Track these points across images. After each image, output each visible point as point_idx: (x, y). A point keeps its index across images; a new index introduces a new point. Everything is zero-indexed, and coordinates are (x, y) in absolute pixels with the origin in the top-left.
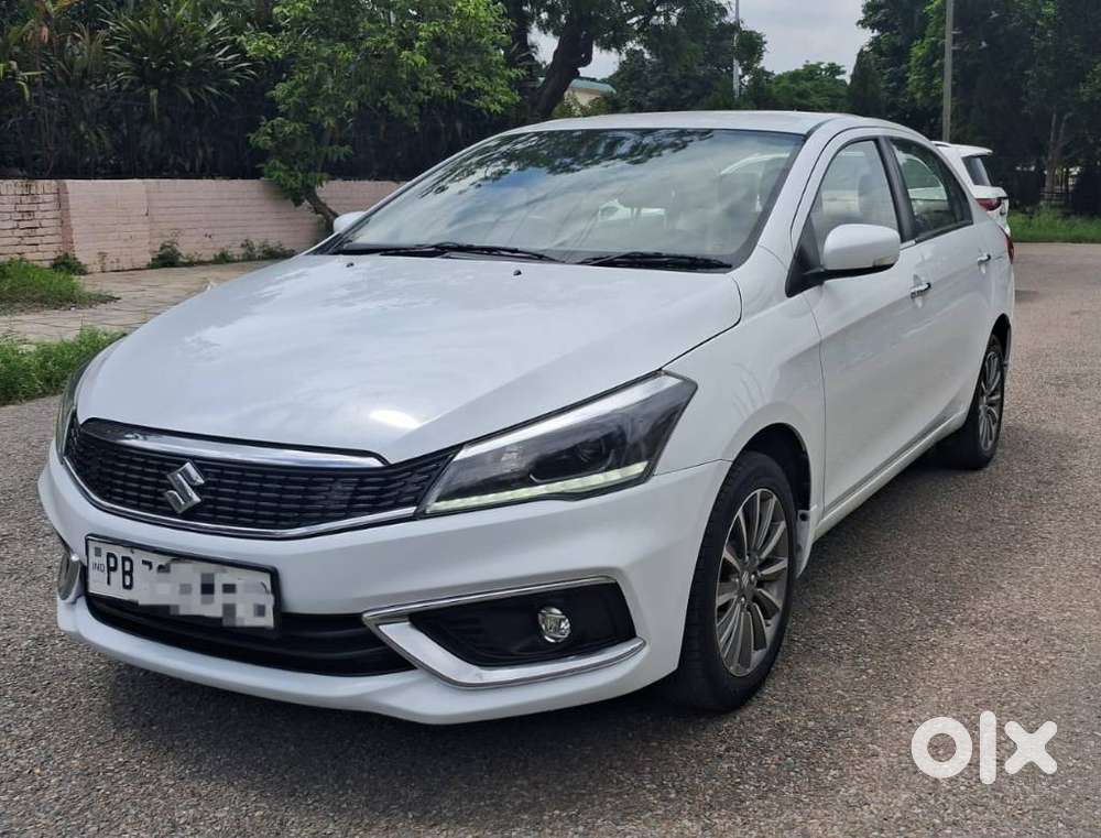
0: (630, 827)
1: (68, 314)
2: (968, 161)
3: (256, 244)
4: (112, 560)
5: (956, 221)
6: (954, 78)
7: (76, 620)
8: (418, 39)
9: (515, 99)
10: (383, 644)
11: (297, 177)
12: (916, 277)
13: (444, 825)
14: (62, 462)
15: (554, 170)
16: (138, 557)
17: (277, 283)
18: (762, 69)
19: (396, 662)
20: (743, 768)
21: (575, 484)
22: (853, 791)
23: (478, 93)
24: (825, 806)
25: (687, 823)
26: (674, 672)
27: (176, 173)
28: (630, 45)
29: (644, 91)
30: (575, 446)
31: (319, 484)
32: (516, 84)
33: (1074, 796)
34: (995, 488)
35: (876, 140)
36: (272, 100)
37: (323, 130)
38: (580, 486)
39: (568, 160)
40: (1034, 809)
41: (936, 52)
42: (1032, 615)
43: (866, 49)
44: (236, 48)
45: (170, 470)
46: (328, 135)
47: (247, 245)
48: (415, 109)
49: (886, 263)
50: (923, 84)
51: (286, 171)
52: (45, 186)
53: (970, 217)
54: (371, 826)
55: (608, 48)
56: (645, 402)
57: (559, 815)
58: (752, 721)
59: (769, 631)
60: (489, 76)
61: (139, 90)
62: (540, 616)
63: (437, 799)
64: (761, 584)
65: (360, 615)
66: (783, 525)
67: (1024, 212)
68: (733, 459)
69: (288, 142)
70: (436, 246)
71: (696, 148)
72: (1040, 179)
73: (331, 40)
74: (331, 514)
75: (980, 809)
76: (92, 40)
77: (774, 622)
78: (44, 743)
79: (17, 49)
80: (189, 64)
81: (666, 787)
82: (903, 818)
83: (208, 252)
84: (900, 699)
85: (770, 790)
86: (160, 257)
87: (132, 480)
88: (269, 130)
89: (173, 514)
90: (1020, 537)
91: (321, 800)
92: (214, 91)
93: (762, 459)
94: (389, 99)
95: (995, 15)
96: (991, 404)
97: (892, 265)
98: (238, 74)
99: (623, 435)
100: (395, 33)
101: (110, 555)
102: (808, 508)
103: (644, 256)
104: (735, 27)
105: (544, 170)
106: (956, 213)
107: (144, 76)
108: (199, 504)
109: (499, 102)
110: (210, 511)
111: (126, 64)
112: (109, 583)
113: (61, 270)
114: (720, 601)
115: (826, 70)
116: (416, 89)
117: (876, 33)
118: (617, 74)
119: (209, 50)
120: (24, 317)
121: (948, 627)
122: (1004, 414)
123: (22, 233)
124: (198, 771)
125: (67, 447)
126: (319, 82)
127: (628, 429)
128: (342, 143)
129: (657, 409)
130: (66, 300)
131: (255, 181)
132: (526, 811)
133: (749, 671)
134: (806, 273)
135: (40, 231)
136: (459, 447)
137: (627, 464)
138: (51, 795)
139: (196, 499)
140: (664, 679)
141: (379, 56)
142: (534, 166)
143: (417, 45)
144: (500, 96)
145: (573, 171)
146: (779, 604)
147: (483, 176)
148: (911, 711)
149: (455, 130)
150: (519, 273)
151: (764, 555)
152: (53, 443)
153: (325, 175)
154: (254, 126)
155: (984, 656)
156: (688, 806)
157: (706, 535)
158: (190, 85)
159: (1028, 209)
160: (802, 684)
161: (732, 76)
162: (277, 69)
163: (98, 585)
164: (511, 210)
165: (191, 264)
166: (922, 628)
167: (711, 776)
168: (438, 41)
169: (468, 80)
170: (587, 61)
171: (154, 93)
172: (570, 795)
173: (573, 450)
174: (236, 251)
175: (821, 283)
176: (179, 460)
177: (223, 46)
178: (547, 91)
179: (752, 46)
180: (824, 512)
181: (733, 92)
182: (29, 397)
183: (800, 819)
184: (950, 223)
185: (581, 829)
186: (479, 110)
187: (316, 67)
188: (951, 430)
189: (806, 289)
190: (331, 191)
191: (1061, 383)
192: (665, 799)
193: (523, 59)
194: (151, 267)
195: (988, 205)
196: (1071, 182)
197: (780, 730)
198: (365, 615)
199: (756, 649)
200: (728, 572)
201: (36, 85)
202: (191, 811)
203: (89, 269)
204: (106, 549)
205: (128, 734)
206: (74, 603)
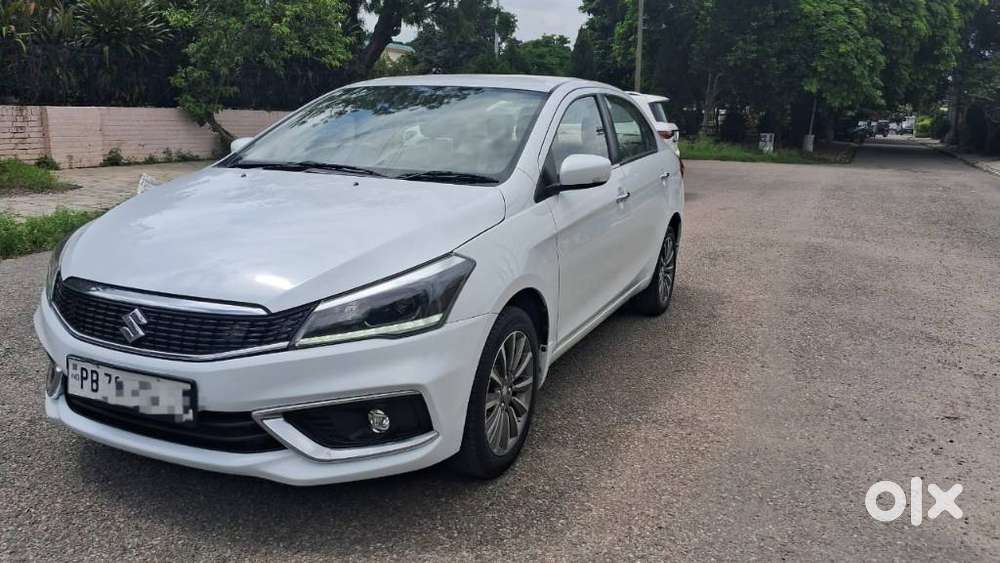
0: (428, 556)
1: (48, 197)
2: (653, 105)
3: (173, 151)
4: (84, 373)
5: (646, 150)
6: (644, 48)
7: (58, 410)
8: (285, 16)
9: (348, 57)
10: (265, 432)
11: (201, 107)
12: (620, 189)
13: (304, 553)
14: (51, 305)
15: (377, 112)
16: (102, 371)
17: (192, 186)
18: (515, 39)
19: (273, 444)
20: (502, 518)
21: (394, 328)
22: (575, 534)
23: (324, 53)
24: (557, 544)
25: (464, 553)
26: (456, 454)
27: (120, 102)
28: (428, 21)
29: (434, 51)
30: (395, 303)
31: (224, 325)
32: (350, 48)
33: (721, 540)
34: (668, 328)
35: (595, 96)
36: (186, 54)
37: (219, 76)
38: (397, 329)
39: (386, 105)
40: (695, 548)
41: (632, 30)
42: (695, 415)
43: (585, 27)
44: (162, 19)
45: (125, 313)
46: (222, 81)
47: (167, 152)
48: (282, 63)
49: (601, 180)
50: (622, 51)
51: (194, 103)
52: (33, 111)
53: (656, 147)
54: (256, 551)
55: (412, 23)
56: (440, 275)
57: (380, 547)
58: (507, 485)
59: (520, 426)
60: (331, 41)
61: (96, 47)
62: (370, 416)
63: (301, 534)
64: (515, 394)
65: (250, 412)
66: (530, 355)
67: (688, 139)
68: (499, 312)
69: (196, 83)
70: (301, 164)
71: (472, 99)
72: (699, 117)
73: (226, 16)
74: (232, 346)
75: (660, 548)
76: (66, 12)
77: (522, 419)
78: (36, 492)
79: (14, 17)
80: (130, 29)
81: (450, 528)
82: (609, 553)
83: (141, 156)
84: (606, 472)
85: (520, 533)
86: (109, 159)
87: (99, 320)
88: (184, 75)
89: (125, 342)
90: (685, 363)
91: (221, 534)
92: (146, 47)
93: (518, 311)
94: (264, 56)
95: (672, 6)
96: (667, 272)
97: (605, 182)
98: (163, 36)
99: (426, 295)
100: (270, 11)
101: (83, 369)
102: (546, 343)
103: (440, 174)
104: (497, 11)
105: (370, 112)
106: (646, 144)
107: (99, 37)
108: (142, 337)
109: (339, 60)
110: (150, 342)
111: (88, 29)
112: (82, 387)
113: (43, 167)
114: (488, 405)
115: (558, 40)
116: (282, 49)
117: (591, 16)
118: (416, 40)
119: (144, 20)
120: (18, 199)
121: (639, 424)
122: (676, 278)
123: (17, 141)
124: (140, 512)
125: (54, 295)
126: (218, 42)
127: (430, 290)
128: (232, 85)
129: (449, 277)
130: (46, 187)
131: (173, 109)
132: (358, 543)
133: (506, 451)
134: (548, 186)
135: (28, 140)
136: (318, 302)
137: (429, 315)
138: (41, 528)
139: (141, 333)
140: (452, 457)
141: (258, 27)
142: (364, 108)
143: (284, 20)
144: (338, 55)
145: (390, 113)
146: (527, 408)
147: (329, 114)
148: (613, 481)
149: (307, 76)
150: (357, 184)
151: (517, 375)
152: (44, 292)
153: (221, 106)
154: (173, 72)
155: (662, 443)
156: (466, 542)
157: (481, 362)
158: (131, 44)
159: (691, 137)
160: (541, 461)
161: (494, 43)
162: (189, 34)
163: (74, 388)
164: (347, 140)
165: (129, 164)
166: (620, 423)
167: (480, 523)
168: (298, 17)
169: (317, 44)
170: (397, 32)
171: (106, 48)
172: (388, 533)
173: (393, 306)
174: (160, 156)
175: (558, 194)
176: (131, 307)
177: (153, 17)
178: (370, 52)
179: (508, 23)
180: (557, 345)
181: (494, 55)
182: (21, 254)
183: (540, 552)
184: (642, 151)
185: (395, 556)
186: (325, 64)
187: (216, 33)
188: (641, 289)
189: (547, 197)
190: (226, 117)
191: (713, 257)
192: (450, 537)
193: (355, 29)
194: (103, 165)
195: (666, 135)
196: (719, 118)
197: (527, 492)
198: (254, 413)
199: (511, 437)
200: (494, 385)
201: (27, 42)
202: (136, 540)
203: (61, 166)
204: (81, 365)
205: (93, 487)
206: (58, 398)
